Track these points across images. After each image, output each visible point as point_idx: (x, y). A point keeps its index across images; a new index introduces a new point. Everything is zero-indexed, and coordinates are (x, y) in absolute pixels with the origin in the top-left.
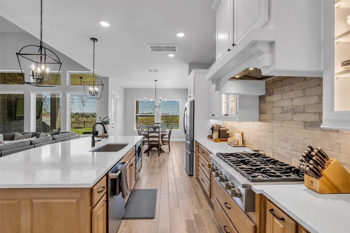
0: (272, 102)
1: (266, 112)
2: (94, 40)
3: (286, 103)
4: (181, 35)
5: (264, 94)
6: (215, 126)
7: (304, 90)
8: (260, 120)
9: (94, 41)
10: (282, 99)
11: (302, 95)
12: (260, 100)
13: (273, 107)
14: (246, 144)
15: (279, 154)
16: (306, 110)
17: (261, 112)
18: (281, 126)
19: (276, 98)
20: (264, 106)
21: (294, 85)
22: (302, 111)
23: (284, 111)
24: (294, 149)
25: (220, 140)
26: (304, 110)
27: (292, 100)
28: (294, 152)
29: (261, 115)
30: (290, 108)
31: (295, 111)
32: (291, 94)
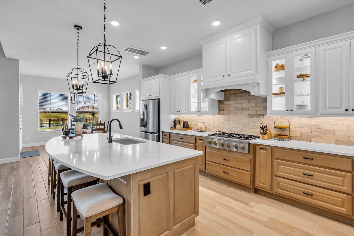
0: (229, 104)
1: (224, 110)
2: (78, 27)
3: (239, 106)
4: (164, 48)
5: (223, 99)
6: (176, 119)
7: (248, 100)
8: (219, 114)
9: (78, 29)
10: (236, 103)
11: (247, 102)
12: (219, 102)
13: (230, 107)
14: (207, 129)
15: (234, 131)
16: (250, 109)
17: (220, 110)
18: (235, 117)
19: (232, 102)
20: (222, 106)
21: (243, 97)
22: (248, 109)
23: (237, 109)
24: (243, 127)
25: (186, 129)
26: (249, 109)
27: (242, 104)
28: (243, 129)
29: (220, 111)
30: (241, 108)
31: (243, 109)
32: (242, 101)
